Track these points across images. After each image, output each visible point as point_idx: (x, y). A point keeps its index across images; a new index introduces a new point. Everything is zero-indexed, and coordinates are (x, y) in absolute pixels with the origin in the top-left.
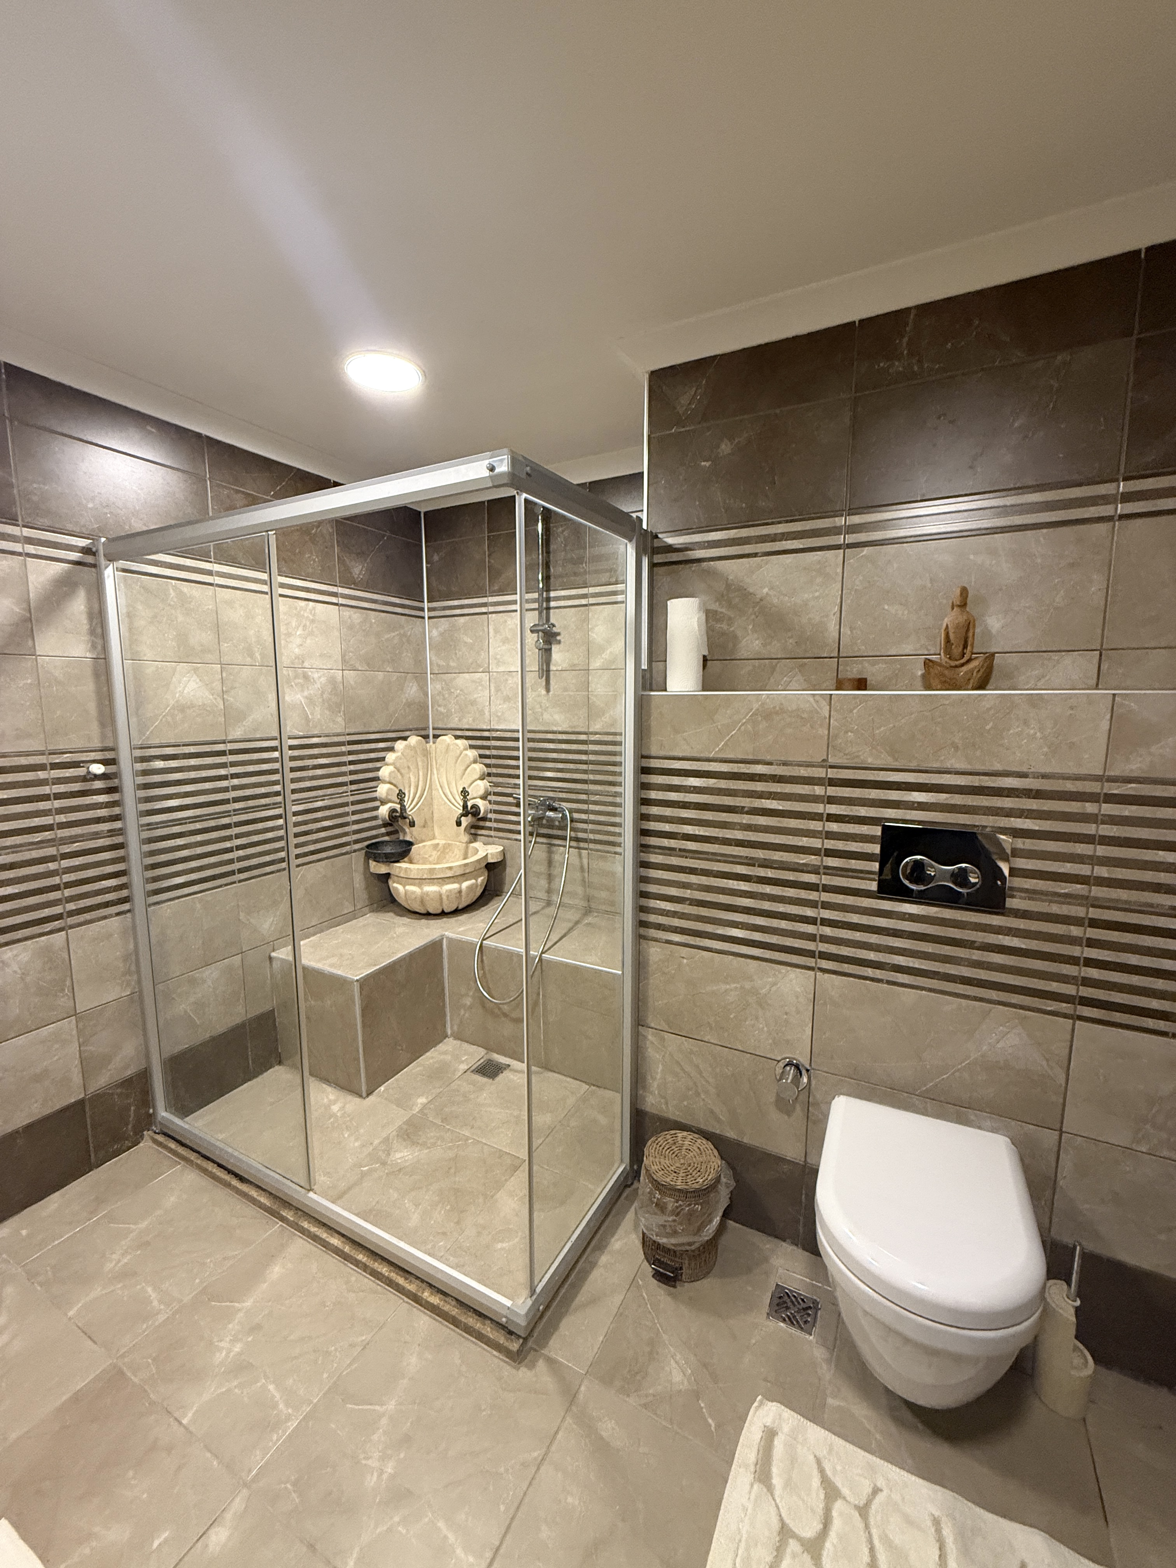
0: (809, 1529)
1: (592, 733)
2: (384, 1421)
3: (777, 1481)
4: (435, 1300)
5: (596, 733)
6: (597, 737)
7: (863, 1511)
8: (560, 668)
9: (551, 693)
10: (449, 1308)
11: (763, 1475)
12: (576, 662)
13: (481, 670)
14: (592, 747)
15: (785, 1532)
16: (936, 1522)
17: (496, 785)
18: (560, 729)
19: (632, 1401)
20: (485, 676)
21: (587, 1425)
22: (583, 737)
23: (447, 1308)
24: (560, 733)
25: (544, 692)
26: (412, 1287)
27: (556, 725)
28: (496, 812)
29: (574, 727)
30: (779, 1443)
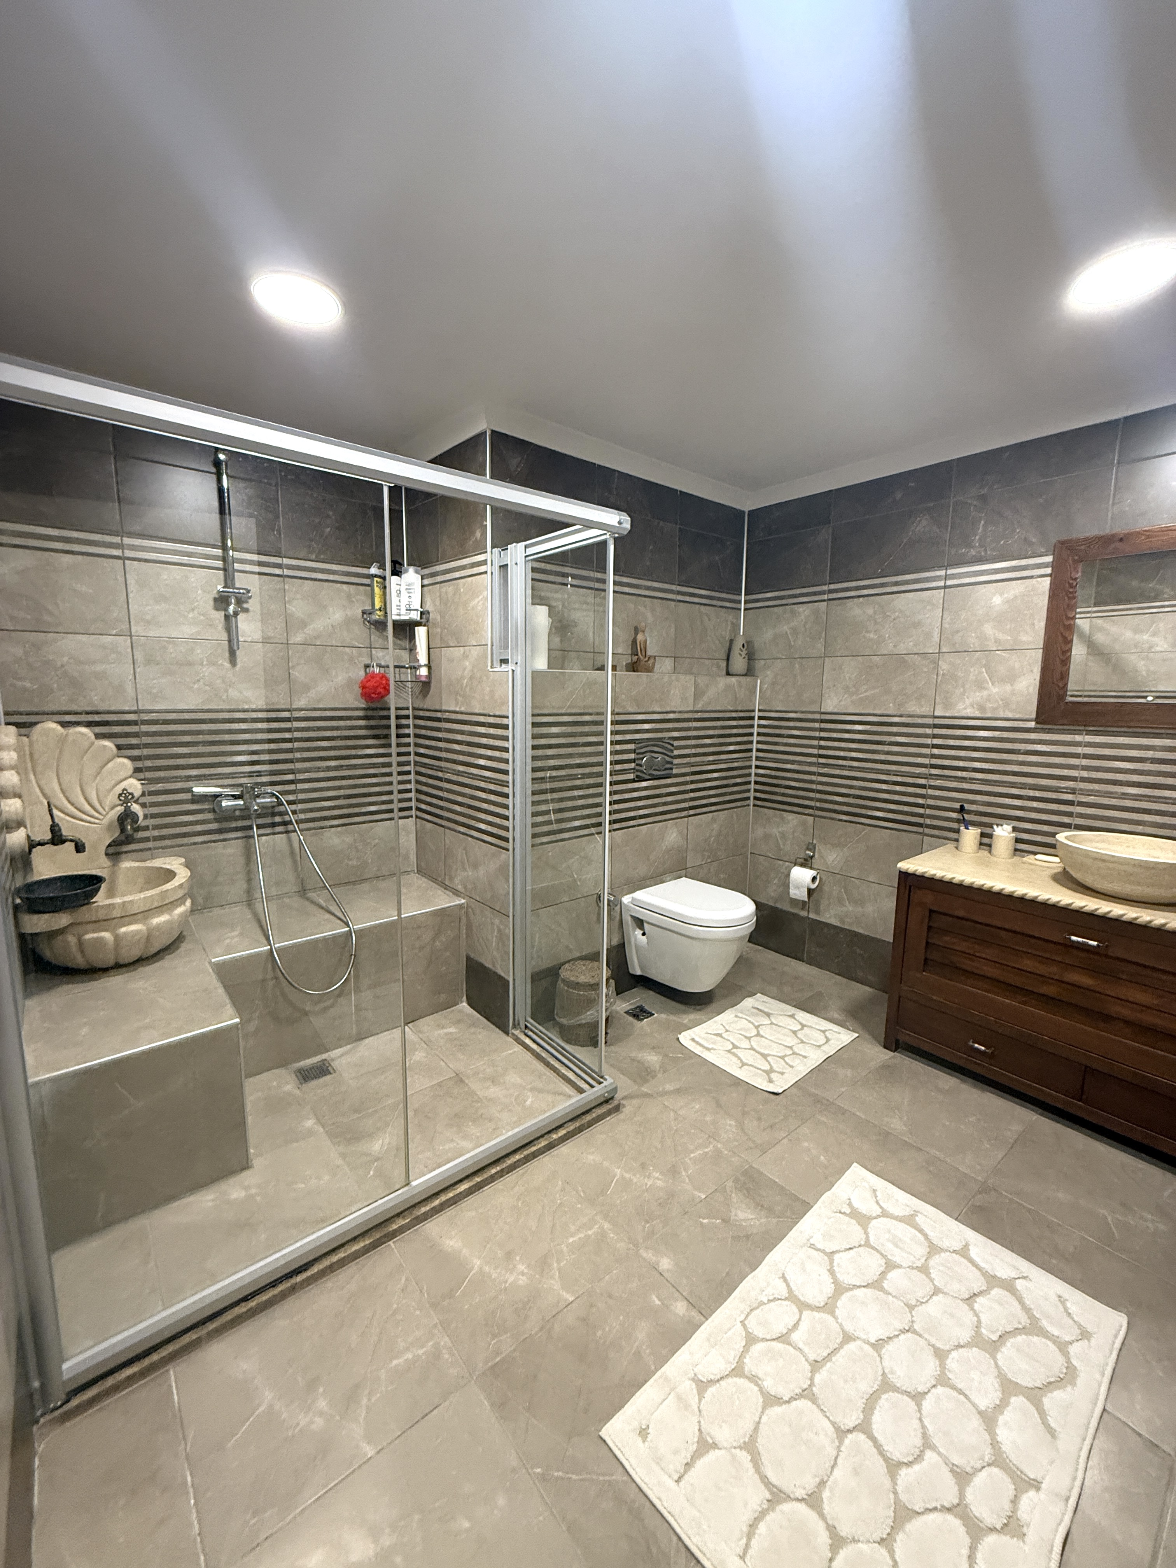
0: (731, 1046)
1: (296, 710)
2: (627, 1176)
3: (710, 1046)
4: (562, 1132)
5: (302, 710)
6: (302, 714)
7: (727, 1031)
8: (249, 639)
9: (238, 666)
10: (571, 1127)
11: (708, 1049)
12: (271, 634)
13: (114, 632)
14: (296, 724)
15: (729, 1051)
16: (736, 1016)
17: (152, 781)
18: (254, 707)
19: (659, 1075)
20: (123, 643)
21: (666, 1093)
22: (286, 714)
23: (572, 1128)
24: (254, 711)
25: (227, 665)
26: (543, 1143)
27: (248, 702)
28: (154, 816)
29: (273, 704)
30: (697, 1039)
